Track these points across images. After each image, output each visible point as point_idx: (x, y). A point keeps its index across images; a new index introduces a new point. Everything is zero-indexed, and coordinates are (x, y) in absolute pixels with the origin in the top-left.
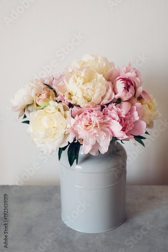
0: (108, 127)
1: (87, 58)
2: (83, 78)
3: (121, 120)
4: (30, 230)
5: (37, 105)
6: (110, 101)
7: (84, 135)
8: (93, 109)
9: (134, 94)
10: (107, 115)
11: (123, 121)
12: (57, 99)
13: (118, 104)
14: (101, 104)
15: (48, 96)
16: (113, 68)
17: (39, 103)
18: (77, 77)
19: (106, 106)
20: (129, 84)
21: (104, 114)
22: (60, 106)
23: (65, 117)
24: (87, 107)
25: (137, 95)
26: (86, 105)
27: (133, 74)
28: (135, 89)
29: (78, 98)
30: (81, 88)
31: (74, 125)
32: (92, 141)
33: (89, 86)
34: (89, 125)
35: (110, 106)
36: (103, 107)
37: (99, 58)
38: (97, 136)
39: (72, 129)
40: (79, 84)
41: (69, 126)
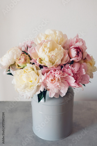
0: (66, 80)
1: (48, 32)
2: (48, 48)
3: (74, 75)
4: (17, 130)
5: (19, 66)
6: (67, 62)
7: (51, 87)
8: (56, 69)
9: (82, 57)
10: (65, 72)
11: (75, 76)
12: (31, 61)
13: (71, 64)
14: (61, 65)
15: (25, 60)
16: (66, 39)
17: (20, 65)
18: (45, 47)
19: (64, 66)
20: (79, 51)
21: (63, 72)
22: (34, 66)
23: (38, 74)
24: (52, 68)
25: (84, 58)
26: (51, 66)
27: (81, 43)
28: (82, 53)
29: (46, 62)
30: (48, 55)
31: (44, 80)
32: (56, 91)
33: (53, 53)
34: (53, 79)
35: (67, 66)
36: (62, 67)
37: (57, 32)
38: (60, 87)
39: (43, 83)
40: (46, 52)
41: (41, 81)
